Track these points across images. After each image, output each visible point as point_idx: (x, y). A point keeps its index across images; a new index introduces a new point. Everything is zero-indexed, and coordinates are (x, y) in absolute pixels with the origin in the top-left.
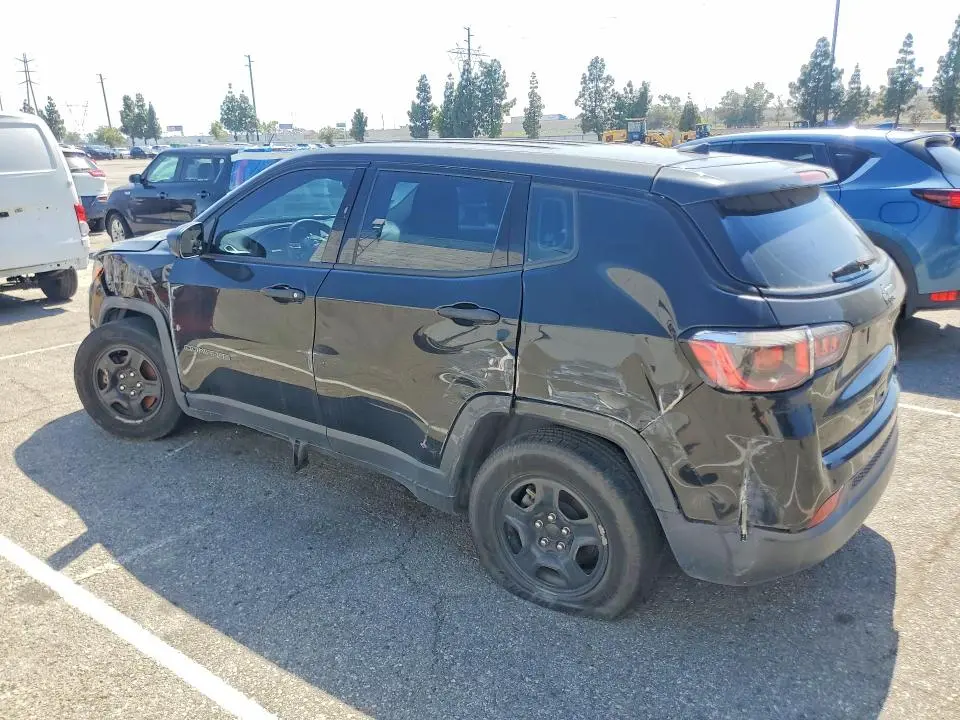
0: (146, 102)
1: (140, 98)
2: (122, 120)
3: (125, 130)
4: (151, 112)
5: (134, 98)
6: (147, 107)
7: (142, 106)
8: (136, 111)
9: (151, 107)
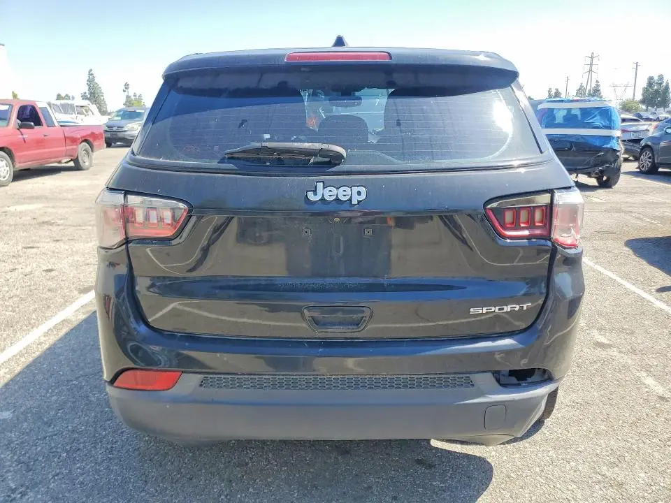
0: (665, 80)
1: (661, 77)
2: (643, 95)
3: (643, 102)
4: (667, 88)
5: (656, 78)
6: (664, 84)
7: (661, 84)
8: (656, 87)
9: (667, 85)
